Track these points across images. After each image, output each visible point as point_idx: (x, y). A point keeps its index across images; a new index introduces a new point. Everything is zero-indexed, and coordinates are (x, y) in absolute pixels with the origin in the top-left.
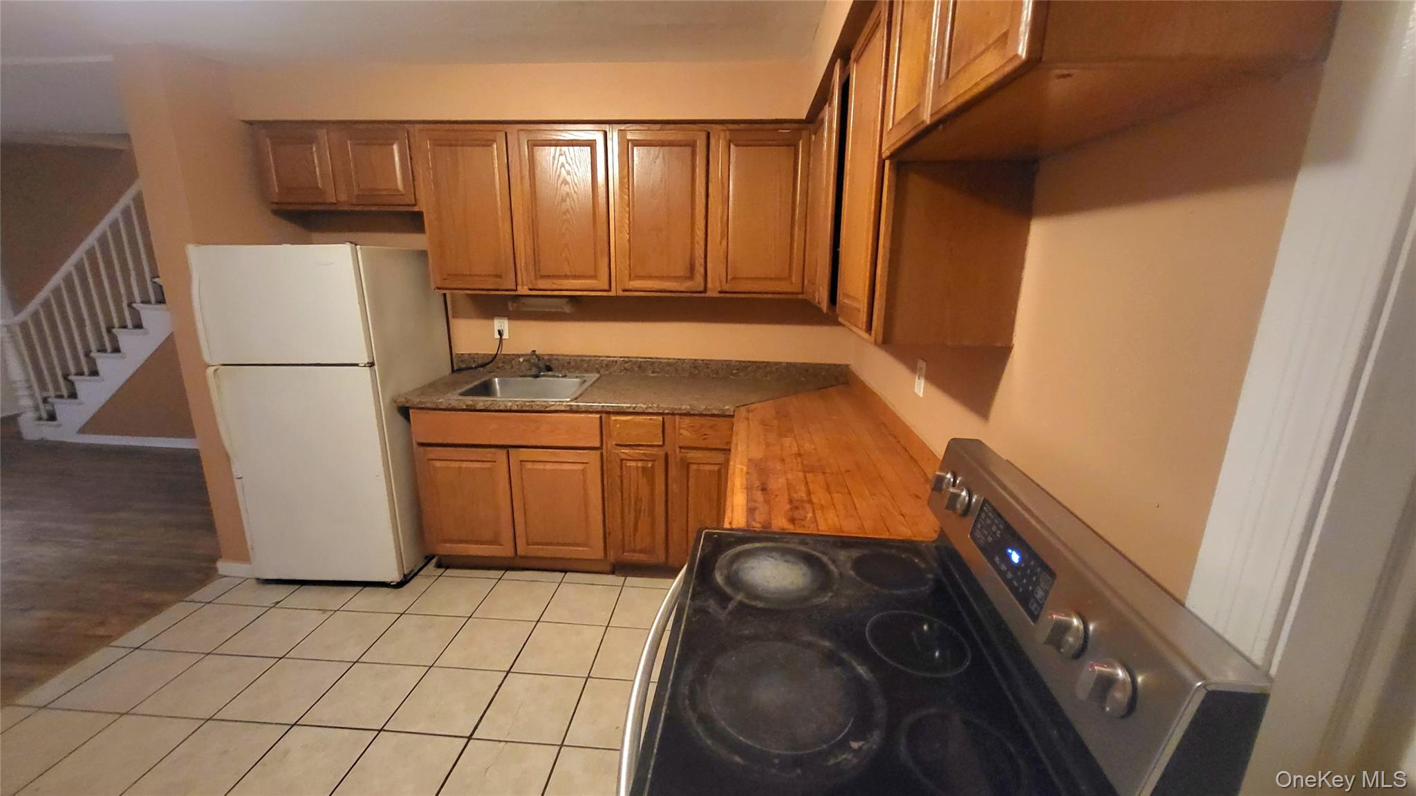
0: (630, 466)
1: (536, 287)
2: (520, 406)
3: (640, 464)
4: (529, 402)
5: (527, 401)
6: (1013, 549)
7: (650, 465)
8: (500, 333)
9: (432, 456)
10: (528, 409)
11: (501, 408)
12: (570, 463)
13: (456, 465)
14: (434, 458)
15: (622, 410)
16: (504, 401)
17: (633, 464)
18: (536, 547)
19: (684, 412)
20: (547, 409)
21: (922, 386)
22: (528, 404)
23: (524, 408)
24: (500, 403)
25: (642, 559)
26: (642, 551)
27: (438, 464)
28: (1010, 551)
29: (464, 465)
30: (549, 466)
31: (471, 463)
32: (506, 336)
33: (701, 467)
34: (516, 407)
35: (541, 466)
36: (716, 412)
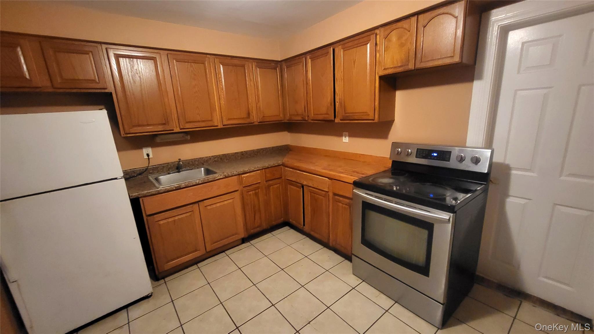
0: (250, 194)
1: (185, 128)
2: (203, 181)
3: (254, 192)
4: (207, 178)
5: (205, 178)
6: (433, 154)
7: (257, 191)
8: (148, 155)
9: (157, 219)
10: (207, 181)
11: (194, 184)
12: (227, 201)
13: (172, 219)
14: (160, 219)
15: (246, 172)
16: (194, 181)
17: (251, 193)
18: (216, 244)
19: (267, 167)
20: (215, 179)
21: (348, 139)
22: (206, 179)
23: (205, 181)
24: (193, 182)
25: (259, 230)
26: (258, 227)
27: (161, 222)
28: (432, 154)
29: (176, 218)
30: (218, 205)
31: (181, 216)
32: (151, 156)
33: (274, 186)
34: (201, 182)
35: (214, 206)
36: (276, 165)
